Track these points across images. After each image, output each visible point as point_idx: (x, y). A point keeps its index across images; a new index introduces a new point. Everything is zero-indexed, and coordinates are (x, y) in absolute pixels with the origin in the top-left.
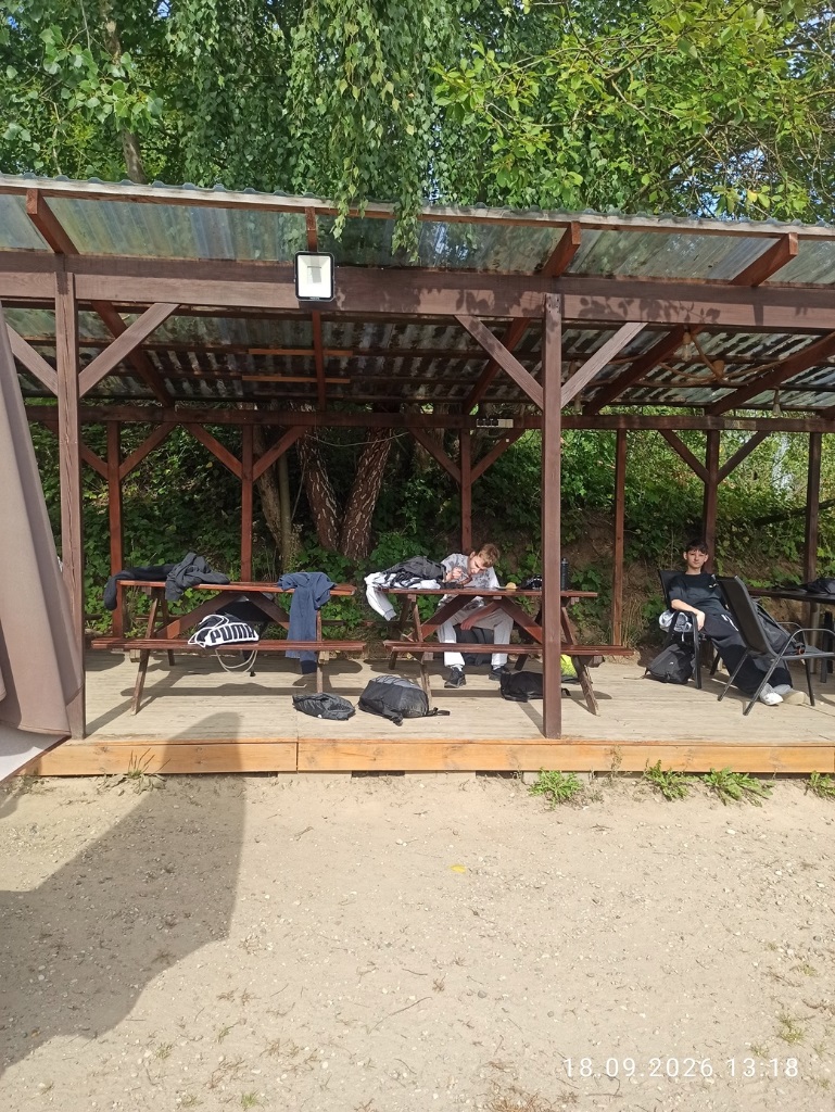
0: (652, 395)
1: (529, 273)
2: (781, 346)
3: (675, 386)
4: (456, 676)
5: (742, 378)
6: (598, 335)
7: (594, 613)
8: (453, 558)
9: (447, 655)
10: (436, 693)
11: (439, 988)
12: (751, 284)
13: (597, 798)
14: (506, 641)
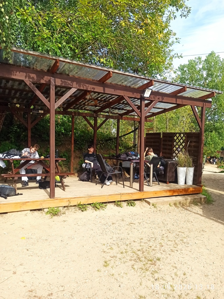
0: (81, 107)
1: (46, 71)
2: (110, 98)
3: (86, 105)
4: (25, 183)
5: (102, 105)
6: (66, 90)
7: (66, 164)
8: (25, 149)
9: (22, 177)
10: (19, 189)
11: (15, 273)
12: (102, 82)
13: (64, 213)
14: (41, 173)
